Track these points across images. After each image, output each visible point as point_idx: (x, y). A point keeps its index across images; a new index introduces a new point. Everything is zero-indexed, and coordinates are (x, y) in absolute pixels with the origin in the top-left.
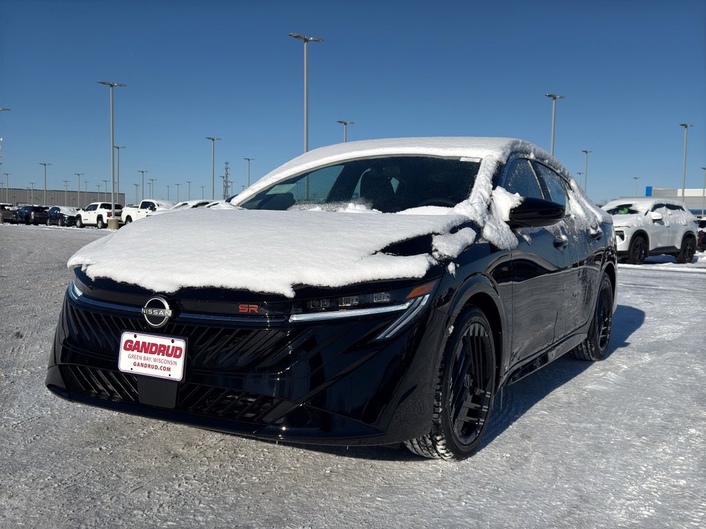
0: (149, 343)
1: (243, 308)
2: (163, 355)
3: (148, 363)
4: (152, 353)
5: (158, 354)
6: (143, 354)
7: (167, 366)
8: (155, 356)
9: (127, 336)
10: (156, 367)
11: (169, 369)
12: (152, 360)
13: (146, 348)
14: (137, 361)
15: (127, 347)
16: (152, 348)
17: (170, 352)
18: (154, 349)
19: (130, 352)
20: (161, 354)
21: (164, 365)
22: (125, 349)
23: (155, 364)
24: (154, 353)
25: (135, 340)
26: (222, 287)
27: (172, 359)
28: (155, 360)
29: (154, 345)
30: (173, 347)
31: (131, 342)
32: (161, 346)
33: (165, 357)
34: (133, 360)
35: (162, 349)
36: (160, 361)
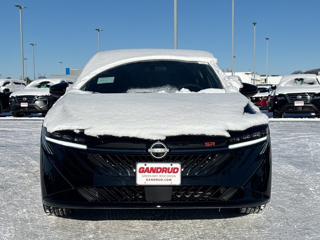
0: (155, 168)
1: (207, 144)
2: (166, 173)
3: (156, 178)
4: (157, 172)
5: (162, 173)
6: (152, 174)
7: (169, 178)
8: (161, 174)
9: (140, 165)
10: (162, 180)
11: (170, 180)
12: (158, 176)
13: (154, 170)
14: (148, 178)
15: (141, 171)
16: (157, 170)
17: (170, 171)
18: (159, 170)
19: (143, 174)
20: (164, 172)
21: (166, 178)
22: (140, 172)
23: (161, 178)
24: (159, 172)
25: (145, 167)
26: (189, 135)
27: (172, 174)
28: (160, 176)
29: (158, 168)
30: (172, 168)
31: (143, 168)
32: (164, 168)
33: (167, 174)
34: (146, 178)
35: (165, 170)
36: (164, 176)
